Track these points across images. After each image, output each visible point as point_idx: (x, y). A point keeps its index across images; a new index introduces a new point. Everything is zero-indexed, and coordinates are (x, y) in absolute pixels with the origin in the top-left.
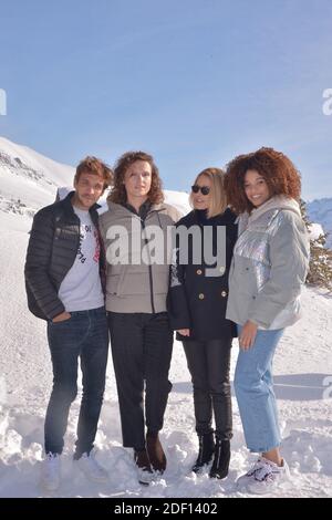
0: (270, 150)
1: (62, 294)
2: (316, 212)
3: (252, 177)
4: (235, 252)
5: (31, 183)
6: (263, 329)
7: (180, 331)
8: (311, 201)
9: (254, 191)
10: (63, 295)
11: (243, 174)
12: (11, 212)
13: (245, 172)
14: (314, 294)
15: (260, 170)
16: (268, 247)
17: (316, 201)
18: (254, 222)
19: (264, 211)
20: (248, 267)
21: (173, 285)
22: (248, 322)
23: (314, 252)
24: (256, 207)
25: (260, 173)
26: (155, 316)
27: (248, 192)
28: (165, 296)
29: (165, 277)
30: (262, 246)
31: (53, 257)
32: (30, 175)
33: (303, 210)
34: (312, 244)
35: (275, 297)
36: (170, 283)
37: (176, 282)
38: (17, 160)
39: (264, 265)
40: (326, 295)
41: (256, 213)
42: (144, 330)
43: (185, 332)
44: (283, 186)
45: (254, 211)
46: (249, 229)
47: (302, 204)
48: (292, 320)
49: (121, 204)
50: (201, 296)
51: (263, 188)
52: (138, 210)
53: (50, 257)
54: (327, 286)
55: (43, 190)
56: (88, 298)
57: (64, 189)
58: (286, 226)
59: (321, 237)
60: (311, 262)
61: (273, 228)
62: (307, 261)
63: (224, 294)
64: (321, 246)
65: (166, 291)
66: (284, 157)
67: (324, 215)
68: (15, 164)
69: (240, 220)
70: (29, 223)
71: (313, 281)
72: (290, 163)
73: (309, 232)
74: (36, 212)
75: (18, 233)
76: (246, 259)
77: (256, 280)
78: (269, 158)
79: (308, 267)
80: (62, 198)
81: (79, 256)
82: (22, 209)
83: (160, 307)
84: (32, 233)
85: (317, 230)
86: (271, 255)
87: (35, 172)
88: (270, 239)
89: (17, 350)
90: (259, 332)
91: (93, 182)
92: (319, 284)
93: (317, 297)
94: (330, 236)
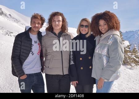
0: (109, 12)
2: (127, 36)
3: (102, 22)
4: (95, 51)
5: (15, 24)
6: (106, 81)
8: (125, 32)
9: (102, 27)
11: (98, 21)
12: (7, 35)
13: (99, 20)
14: (125, 68)
15: (105, 20)
16: (108, 50)
17: (126, 32)
20: (100, 57)
22: (101, 78)
23: (126, 52)
24: (103, 34)
25: (105, 21)
26: (64, 76)
27: (100, 28)
28: (68, 68)
29: (68, 61)
31: (21, 53)
32: (15, 21)
33: (121, 35)
34: (125, 49)
35: (111, 69)
37: (72, 63)
38: (10, 15)
39: (106, 56)
40: (130, 69)
44: (114, 26)
46: (101, 42)
47: (121, 33)
48: (117, 77)
49: (51, 32)
50: (82, 68)
51: (106, 27)
52: (57, 35)
53: (20, 53)
54: (130, 65)
57: (28, 26)
58: (115, 42)
59: (128, 46)
60: (124, 56)
61: (110, 42)
62: (123, 55)
63: (90, 67)
64: (128, 49)
65: (68, 66)
66: (114, 15)
69: (97, 39)
70: (13, 39)
71: (125, 63)
72: (116, 17)
73: (124, 44)
76: (100, 54)
77: (103, 62)
78: (109, 15)
79: (124, 57)
81: (31, 52)
82: (12, 34)
85: (127, 43)
86: (110, 53)
87: (17, 20)
88: (109, 46)
89: (10, 89)
90: (105, 82)
91: (37, 22)
92: (127, 64)
93: (126, 69)
94: (132, 46)
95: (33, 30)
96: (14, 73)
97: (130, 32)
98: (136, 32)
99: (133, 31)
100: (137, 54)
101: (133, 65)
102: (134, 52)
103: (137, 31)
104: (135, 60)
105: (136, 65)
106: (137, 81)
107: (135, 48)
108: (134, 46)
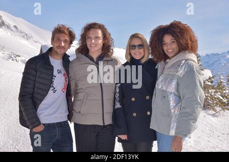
1: (39, 111)
2: (208, 63)
3: (168, 39)
5: (24, 42)
7: (120, 136)
9: (169, 47)
10: (40, 113)
11: (162, 37)
12: (11, 60)
13: (164, 35)
14: (205, 114)
17: (207, 55)
18: (169, 68)
19: (175, 61)
20: (165, 96)
21: (116, 107)
23: (206, 87)
24: (169, 58)
25: (173, 37)
26: (104, 126)
27: (165, 48)
28: (111, 114)
29: (112, 103)
30: (174, 83)
31: (36, 89)
32: (23, 37)
33: (199, 61)
34: (204, 82)
36: (114, 106)
37: (118, 105)
38: (15, 27)
39: (175, 94)
40: (213, 115)
41: (170, 62)
42: (97, 136)
43: (124, 137)
44: (187, 44)
45: (168, 60)
46: (166, 72)
47: (198, 57)
49: (85, 56)
50: (135, 114)
51: (175, 46)
53: (34, 89)
54: (214, 109)
55: (32, 46)
56: (56, 115)
57: (45, 46)
59: (210, 78)
61: (181, 72)
63: (149, 113)
64: (210, 84)
65: (112, 111)
67: (213, 64)
68: (14, 29)
69: (159, 66)
70: (22, 67)
71: (206, 106)
72: (191, 31)
74: (27, 60)
75: (15, 73)
76: (164, 90)
78: (179, 27)
80: (44, 51)
81: (51, 88)
82: (18, 58)
83: (108, 121)
84: (24, 73)
85: (207, 73)
87: (26, 35)
88: (179, 78)
91: (62, 38)
92: (208, 108)
93: (207, 116)
94: (216, 78)
95: (57, 52)
96: (23, 122)
97: (214, 55)
98: (223, 55)
99: (218, 54)
100: (224, 92)
101: (218, 109)
102: (220, 89)
103: (224, 53)
104: (220, 101)
105: (223, 109)
106: (225, 136)
107: (221, 82)
108: (220, 79)
